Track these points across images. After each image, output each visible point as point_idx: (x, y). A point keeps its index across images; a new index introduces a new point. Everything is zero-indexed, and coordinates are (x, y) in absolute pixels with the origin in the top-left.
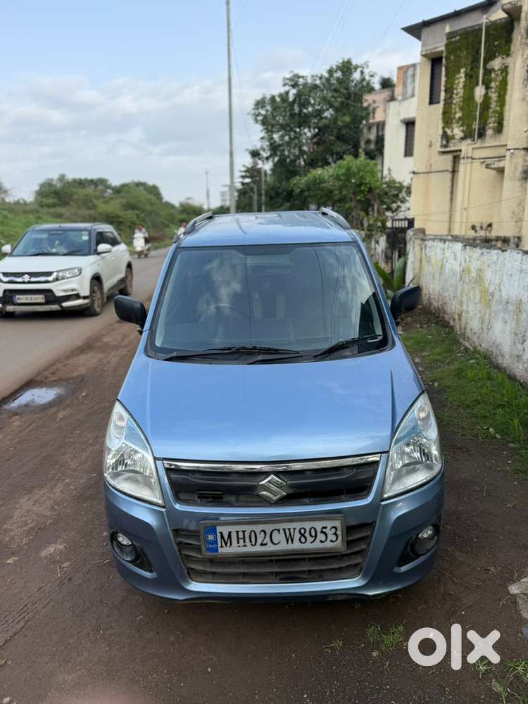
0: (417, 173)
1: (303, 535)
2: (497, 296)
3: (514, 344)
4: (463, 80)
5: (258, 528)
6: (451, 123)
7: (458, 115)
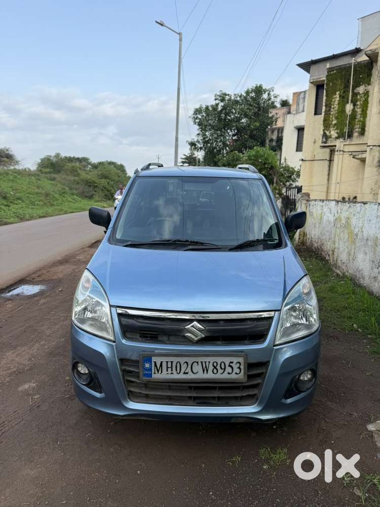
0: (304, 161)
1: (215, 367)
2: (360, 236)
3: (372, 268)
4: (338, 99)
5: (182, 360)
6: (330, 127)
7: (334, 122)
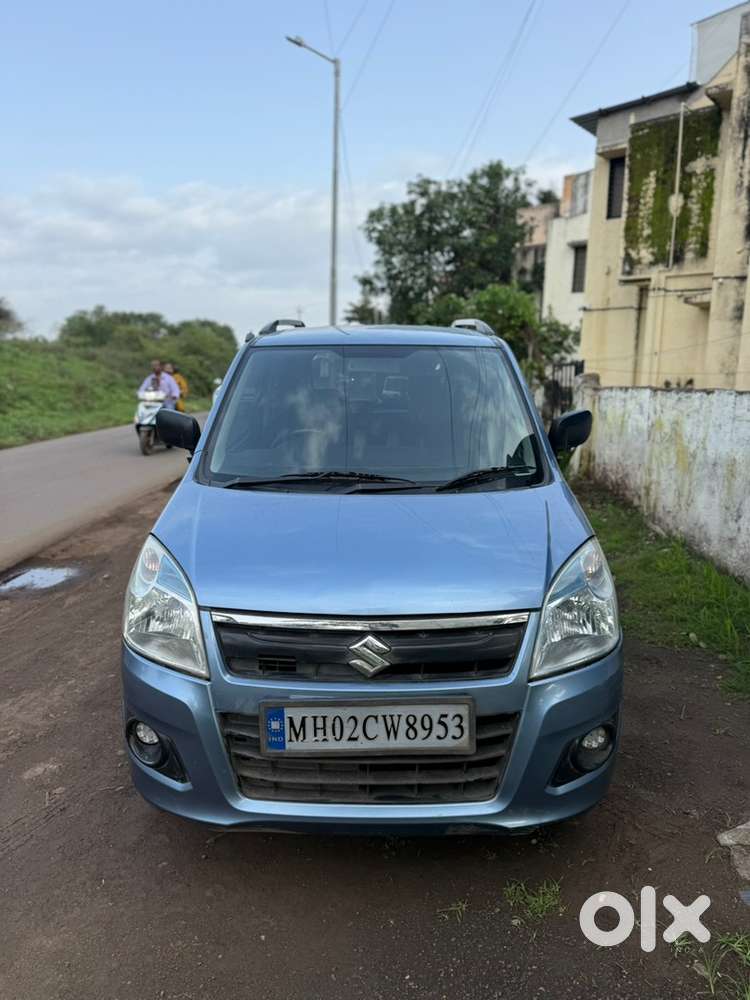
0: (590, 310)
1: (411, 726)
2: (700, 458)
3: (726, 522)
4: (653, 185)
5: (345, 713)
6: (637, 242)
7: (647, 232)
